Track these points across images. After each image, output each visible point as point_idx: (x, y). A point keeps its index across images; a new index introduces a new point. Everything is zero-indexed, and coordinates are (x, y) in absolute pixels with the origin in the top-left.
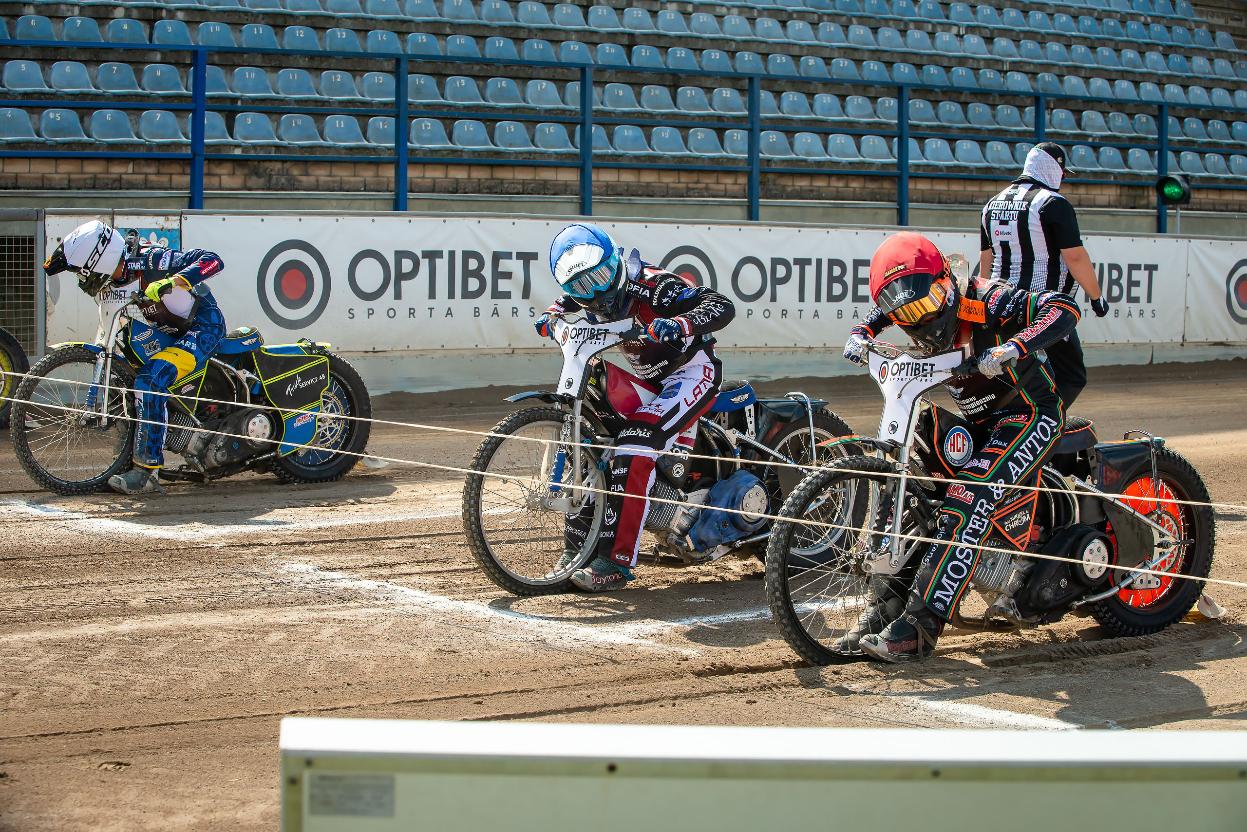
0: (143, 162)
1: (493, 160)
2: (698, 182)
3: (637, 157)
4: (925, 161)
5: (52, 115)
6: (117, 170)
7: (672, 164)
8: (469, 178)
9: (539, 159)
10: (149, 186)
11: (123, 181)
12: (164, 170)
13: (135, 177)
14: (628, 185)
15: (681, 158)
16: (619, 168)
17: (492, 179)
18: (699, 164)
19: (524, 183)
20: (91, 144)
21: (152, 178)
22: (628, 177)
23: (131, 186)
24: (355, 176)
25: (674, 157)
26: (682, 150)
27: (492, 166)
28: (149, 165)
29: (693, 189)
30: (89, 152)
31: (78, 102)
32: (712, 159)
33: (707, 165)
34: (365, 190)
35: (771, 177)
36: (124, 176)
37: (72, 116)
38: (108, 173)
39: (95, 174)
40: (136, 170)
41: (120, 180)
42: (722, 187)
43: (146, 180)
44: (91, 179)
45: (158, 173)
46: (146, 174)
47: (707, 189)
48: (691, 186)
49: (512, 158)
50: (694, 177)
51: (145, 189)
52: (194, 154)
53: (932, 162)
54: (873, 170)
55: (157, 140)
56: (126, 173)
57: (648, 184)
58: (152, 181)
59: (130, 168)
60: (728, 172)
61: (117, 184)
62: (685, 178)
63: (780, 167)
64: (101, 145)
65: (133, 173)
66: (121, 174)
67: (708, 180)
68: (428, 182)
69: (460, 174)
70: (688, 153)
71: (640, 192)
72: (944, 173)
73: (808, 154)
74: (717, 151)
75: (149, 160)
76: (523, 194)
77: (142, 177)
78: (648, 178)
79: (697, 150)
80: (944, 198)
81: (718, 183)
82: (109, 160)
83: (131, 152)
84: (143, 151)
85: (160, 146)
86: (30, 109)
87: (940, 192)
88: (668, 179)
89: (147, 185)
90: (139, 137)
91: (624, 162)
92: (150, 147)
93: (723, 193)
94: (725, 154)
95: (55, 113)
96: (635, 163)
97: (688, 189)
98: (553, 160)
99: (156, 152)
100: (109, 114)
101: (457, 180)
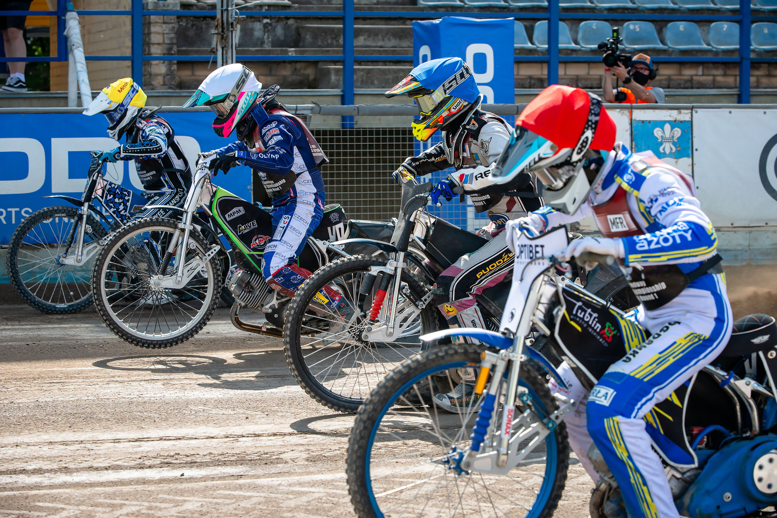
0: (711, 65)
5: (631, 27)
6: (688, 72)
10: (717, 85)
11: (694, 82)
12: (730, 72)
13: (704, 78)
20: (665, 51)
21: (719, 79)
23: (701, 86)
28: (717, 68)
30: (662, 57)
31: (657, 16)
36: (695, 78)
37: (650, 27)
38: (680, 75)
39: (669, 76)
40: (706, 72)
41: (691, 81)
43: (714, 81)
44: (666, 80)
45: (725, 75)
46: (714, 76)
51: (714, 88)
52: (742, 58)
55: (723, 47)
56: (696, 75)
58: (719, 82)
59: (700, 72)
61: (688, 84)
64: (674, 51)
65: (703, 75)
66: (692, 76)
75: (716, 64)
77: (711, 78)
82: (682, 64)
83: (700, 57)
84: (710, 57)
85: (725, 52)
86: (613, 21)
89: (715, 85)
90: (708, 45)
92: (716, 53)
95: (635, 25)
99: (721, 58)
100: (682, 26)
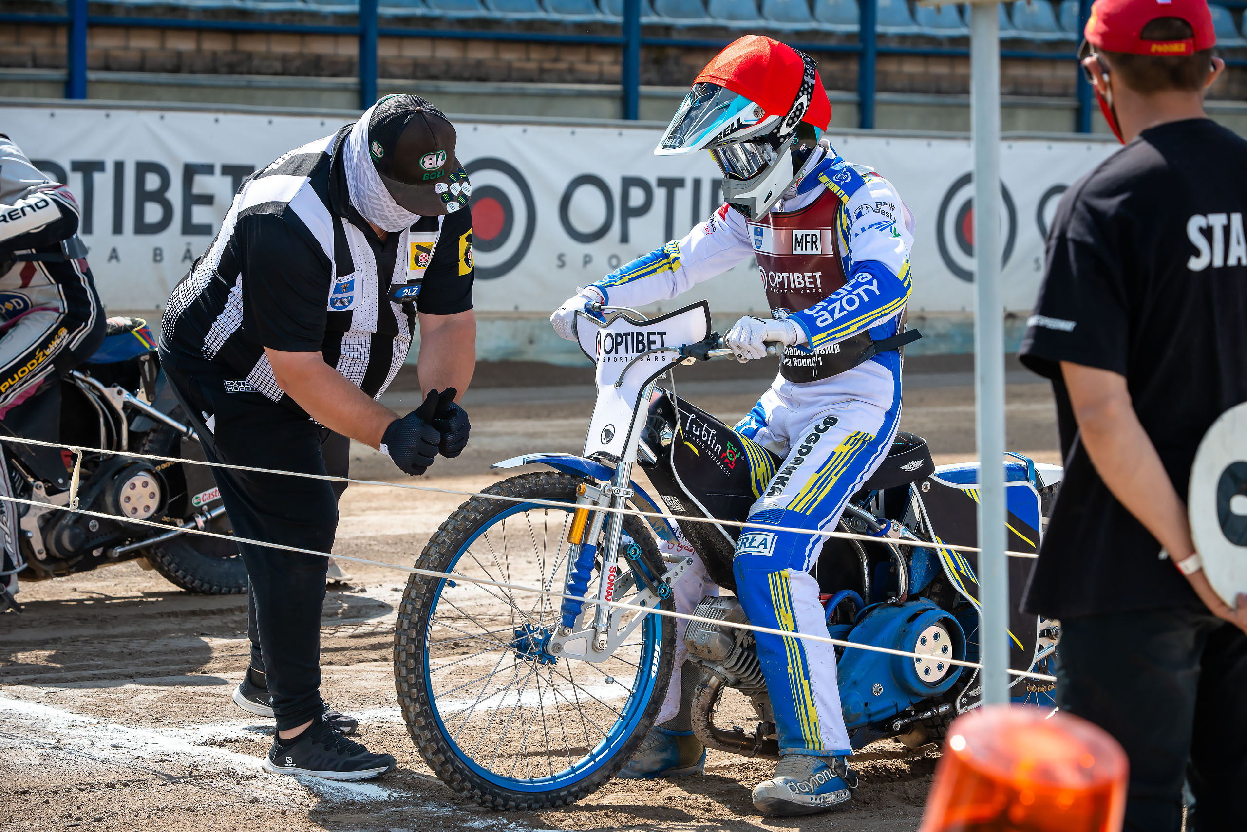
1: (235, 22)
2: (556, 60)
3: (462, 22)
4: (913, 29)
7: (516, 32)
8: (199, 50)
9: (308, 23)
14: (448, 63)
15: (530, 24)
16: (435, 38)
17: (235, 51)
18: (559, 34)
19: (285, 59)
22: (447, 52)
24: (18, 43)
25: (520, 23)
26: (532, 10)
27: (234, 32)
29: (549, 71)
32: (580, 26)
33: (572, 34)
34: (36, 65)
35: (672, 52)
42: (594, 68)
47: (571, 70)
48: (547, 65)
49: (266, 21)
50: (552, 52)
53: (927, 30)
54: (832, 43)
57: (479, 63)
60: (604, 46)
62: (536, 54)
63: (687, 38)
67: (574, 59)
68: (133, 57)
69: (184, 44)
70: (540, 15)
71: (466, 74)
72: (946, 48)
73: (732, 17)
74: (587, 11)
76: (283, 73)
78: (480, 53)
79: (557, 10)
80: (944, 85)
81: (588, 61)
87: (938, 78)
88: (511, 56)
91: (441, 28)
93: (596, 77)
94: (598, 17)
96: (458, 30)
97: (542, 71)
98: (329, 24)
101: (179, 54)
